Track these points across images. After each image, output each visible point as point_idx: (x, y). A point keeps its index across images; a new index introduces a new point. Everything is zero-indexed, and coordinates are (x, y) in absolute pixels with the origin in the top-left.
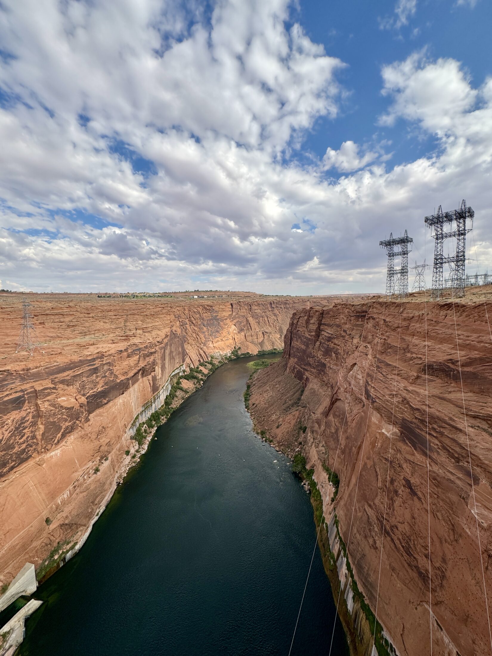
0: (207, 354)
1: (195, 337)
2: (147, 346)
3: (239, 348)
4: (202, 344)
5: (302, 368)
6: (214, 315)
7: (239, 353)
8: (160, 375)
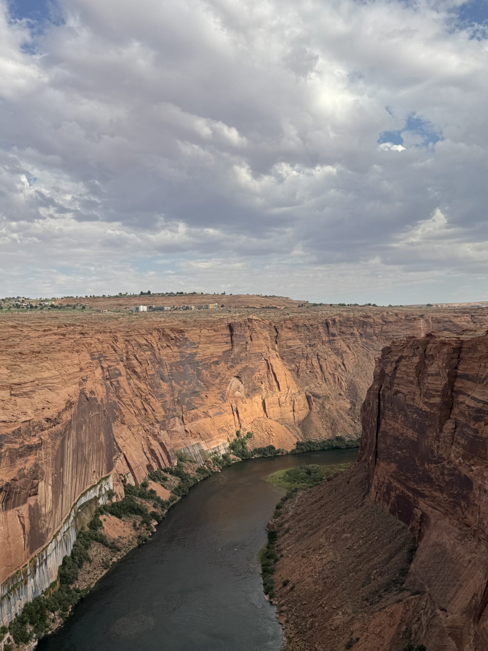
0: (168, 448)
1: (141, 407)
2: (19, 430)
3: (249, 435)
4: (157, 425)
5: (409, 488)
6: (189, 352)
7: (249, 446)
8: (49, 505)
